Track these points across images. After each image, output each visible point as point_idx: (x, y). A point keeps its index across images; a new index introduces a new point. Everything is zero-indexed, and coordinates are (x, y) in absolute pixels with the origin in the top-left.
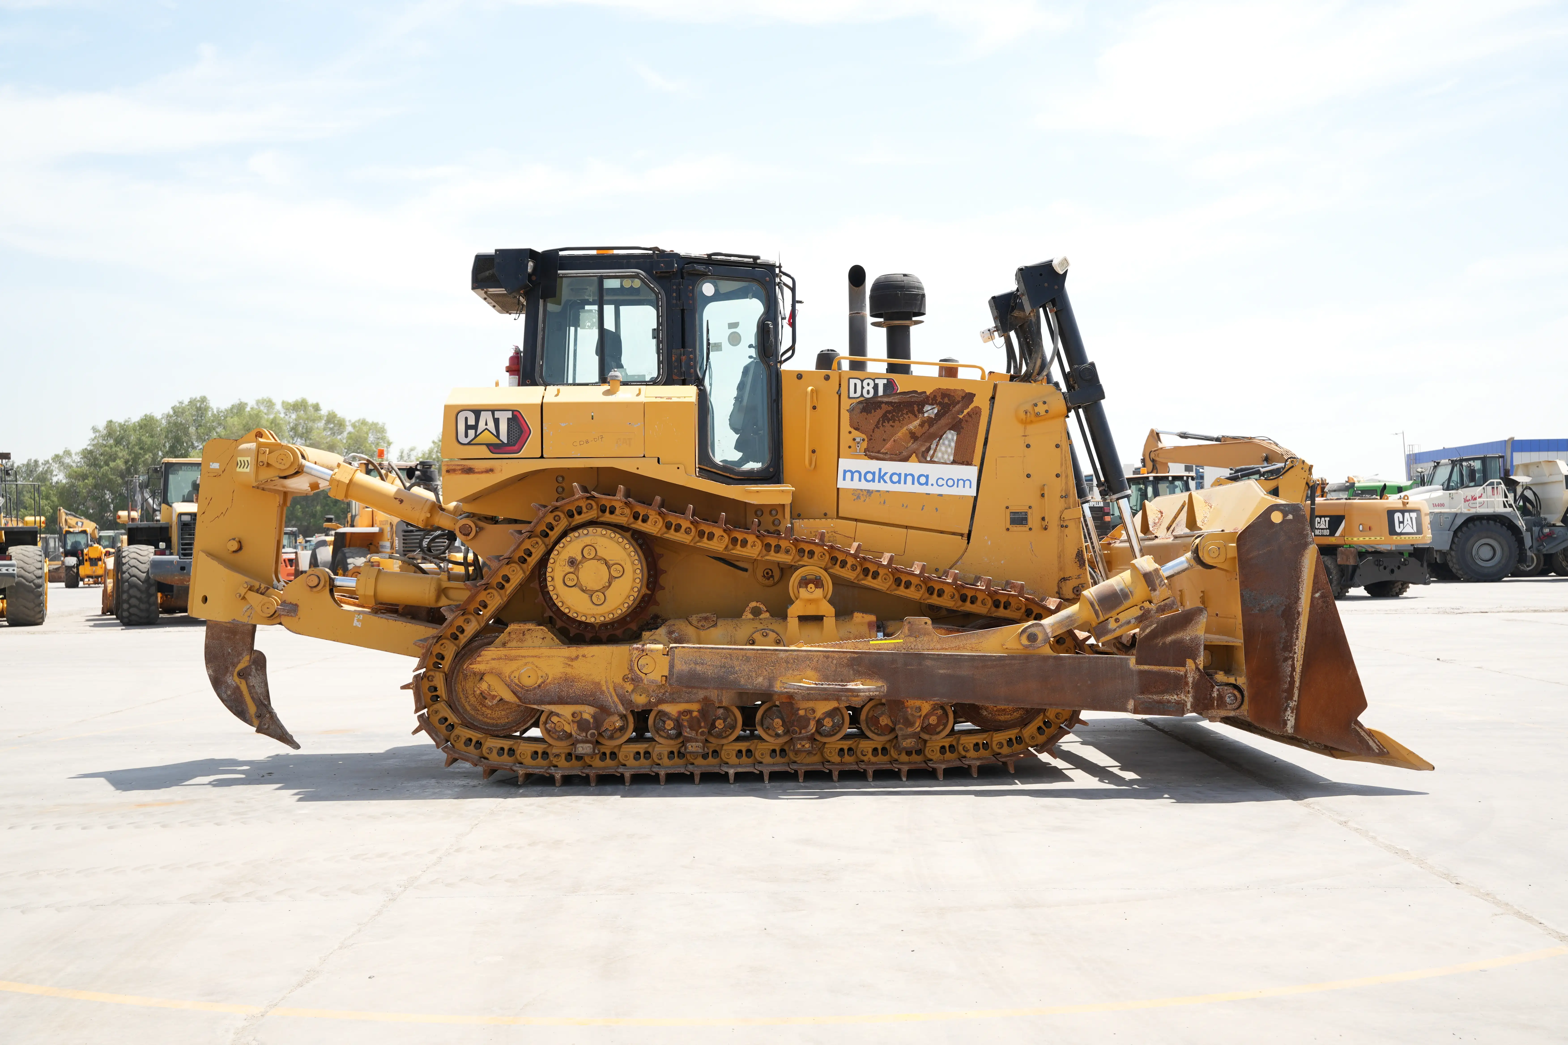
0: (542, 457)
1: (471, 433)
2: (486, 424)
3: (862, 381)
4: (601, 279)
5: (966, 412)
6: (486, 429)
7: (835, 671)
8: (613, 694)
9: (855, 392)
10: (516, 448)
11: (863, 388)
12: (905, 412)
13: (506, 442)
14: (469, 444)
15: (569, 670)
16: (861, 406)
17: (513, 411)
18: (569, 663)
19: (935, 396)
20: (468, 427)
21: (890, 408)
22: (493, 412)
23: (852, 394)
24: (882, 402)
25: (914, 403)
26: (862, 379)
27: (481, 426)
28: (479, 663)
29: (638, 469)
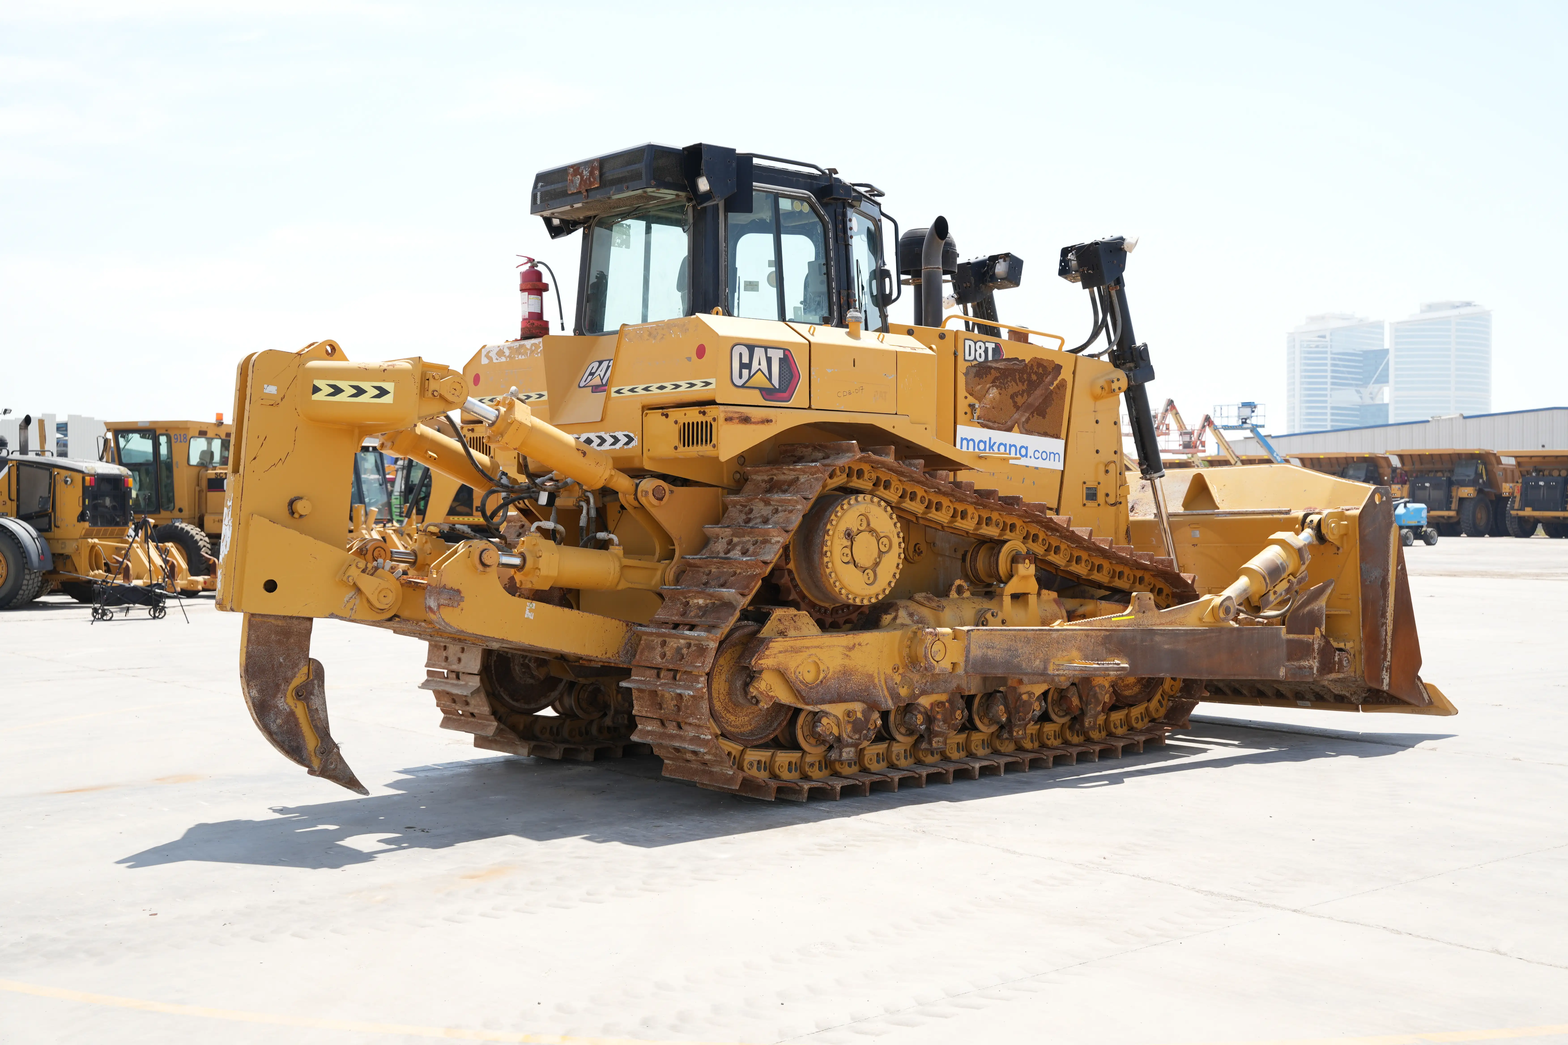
0: (810, 408)
1: (745, 372)
2: (760, 364)
3: (975, 343)
4: (777, 196)
5: (1055, 383)
6: (760, 369)
7: (1093, 650)
8: (884, 687)
9: (970, 355)
10: (786, 395)
11: (976, 351)
12: (1009, 379)
13: (777, 387)
14: (743, 386)
15: (847, 662)
16: (974, 370)
17: (785, 350)
18: (847, 653)
19: (1032, 365)
20: (742, 366)
21: (998, 375)
22: (766, 348)
23: (967, 358)
24: (991, 368)
25: (1015, 370)
26: (975, 340)
27: (755, 366)
28: (768, 657)
29: (894, 427)
